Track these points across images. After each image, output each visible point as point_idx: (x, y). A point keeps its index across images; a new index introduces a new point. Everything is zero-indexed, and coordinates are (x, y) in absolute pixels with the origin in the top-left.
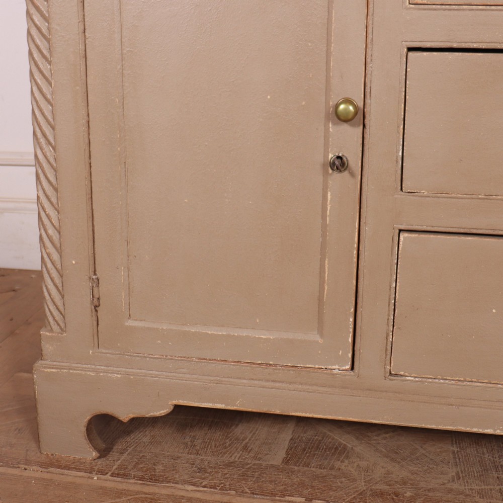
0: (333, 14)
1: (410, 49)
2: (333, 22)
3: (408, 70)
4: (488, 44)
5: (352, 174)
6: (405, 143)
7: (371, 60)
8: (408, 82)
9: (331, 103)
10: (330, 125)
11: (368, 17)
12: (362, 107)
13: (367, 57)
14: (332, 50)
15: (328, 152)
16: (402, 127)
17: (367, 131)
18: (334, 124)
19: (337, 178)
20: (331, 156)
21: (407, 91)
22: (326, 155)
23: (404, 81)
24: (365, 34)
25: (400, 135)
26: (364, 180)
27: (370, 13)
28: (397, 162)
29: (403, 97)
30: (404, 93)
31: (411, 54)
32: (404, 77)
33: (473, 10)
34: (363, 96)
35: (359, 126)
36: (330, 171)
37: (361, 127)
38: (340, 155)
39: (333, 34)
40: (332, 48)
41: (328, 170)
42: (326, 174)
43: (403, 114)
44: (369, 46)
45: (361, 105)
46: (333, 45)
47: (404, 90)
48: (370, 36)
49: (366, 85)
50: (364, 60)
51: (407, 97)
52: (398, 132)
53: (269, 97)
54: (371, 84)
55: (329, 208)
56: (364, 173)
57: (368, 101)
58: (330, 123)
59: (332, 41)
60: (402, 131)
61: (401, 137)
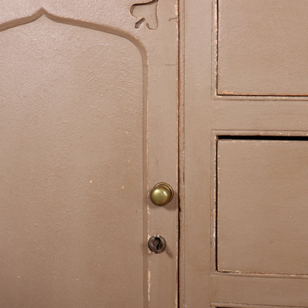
0: (148, 105)
1: (221, 137)
2: (148, 112)
3: (218, 156)
4: (293, 132)
5: (170, 255)
6: (218, 226)
7: (184, 147)
8: (218, 168)
9: (148, 188)
10: (148, 209)
11: (180, 107)
12: (177, 191)
13: (180, 144)
14: (147, 138)
15: (147, 234)
16: (215, 210)
17: (182, 213)
18: (151, 207)
19: (156, 259)
20: (149, 237)
21: (218, 177)
22: (145, 237)
23: (215, 167)
24: (177, 123)
25: (213, 218)
26: (181, 260)
27: (181, 104)
28: (211, 243)
29: (215, 182)
30: (215, 179)
31: (221, 142)
32: (215, 163)
33: (277, 100)
34: (177, 181)
35: (175, 209)
36: (150, 252)
37: (177, 210)
38: (158, 236)
39: (148, 124)
40: (147, 136)
41: (147, 251)
42: (145, 254)
43: (215, 198)
44: (181, 134)
45: (175, 189)
46: (148, 133)
47: (215, 175)
48: (182, 125)
49: (180, 170)
50: (177, 147)
51: (219, 182)
52: (211, 215)
53: (91, 182)
54: (184, 170)
55: (149, 286)
56: (181, 254)
57: (182, 186)
58: (148, 206)
59: (147, 129)
60: (215, 214)
61: (215, 220)
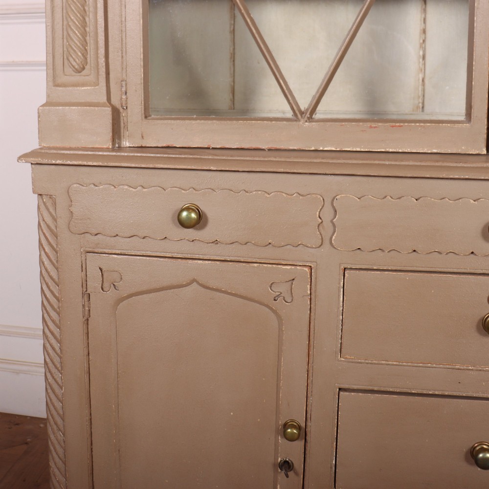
1: (341, 389)
3: (340, 404)
5: (297, 474)
6: (337, 456)
8: (339, 413)
9: (280, 422)
10: (280, 438)
12: (304, 427)
13: (308, 393)
15: (278, 457)
16: (335, 443)
17: (308, 445)
18: (282, 439)
20: (279, 460)
21: (339, 419)
22: (276, 458)
23: (337, 411)
25: (333, 449)
26: (305, 479)
28: (331, 468)
29: (336, 423)
30: (336, 420)
31: (342, 393)
32: (337, 409)
34: (305, 419)
35: (302, 440)
36: (280, 470)
37: (304, 441)
38: (287, 460)
40: (281, 384)
41: (278, 469)
42: (276, 472)
43: (336, 434)
44: (310, 385)
45: (303, 425)
46: (282, 382)
47: (336, 418)
49: (308, 412)
50: (306, 394)
51: (339, 423)
52: (332, 447)
53: (232, 414)
54: (311, 412)
56: (306, 474)
57: (309, 424)
58: (280, 436)
59: (281, 379)
60: (335, 446)
61: (335, 451)
